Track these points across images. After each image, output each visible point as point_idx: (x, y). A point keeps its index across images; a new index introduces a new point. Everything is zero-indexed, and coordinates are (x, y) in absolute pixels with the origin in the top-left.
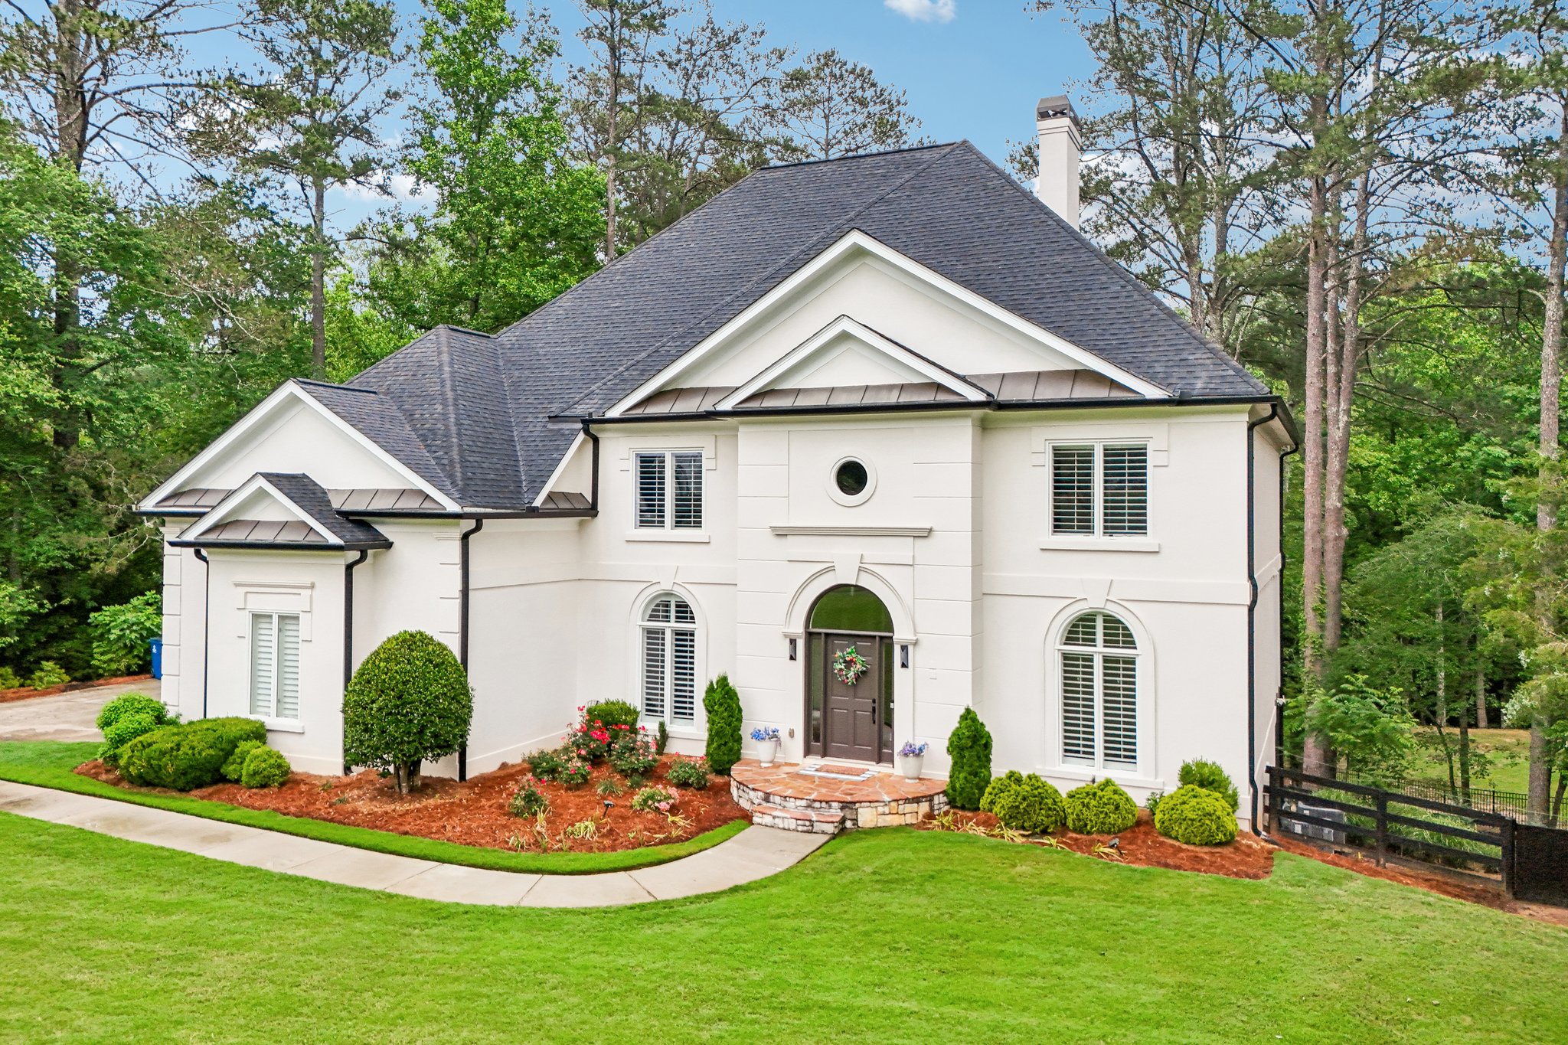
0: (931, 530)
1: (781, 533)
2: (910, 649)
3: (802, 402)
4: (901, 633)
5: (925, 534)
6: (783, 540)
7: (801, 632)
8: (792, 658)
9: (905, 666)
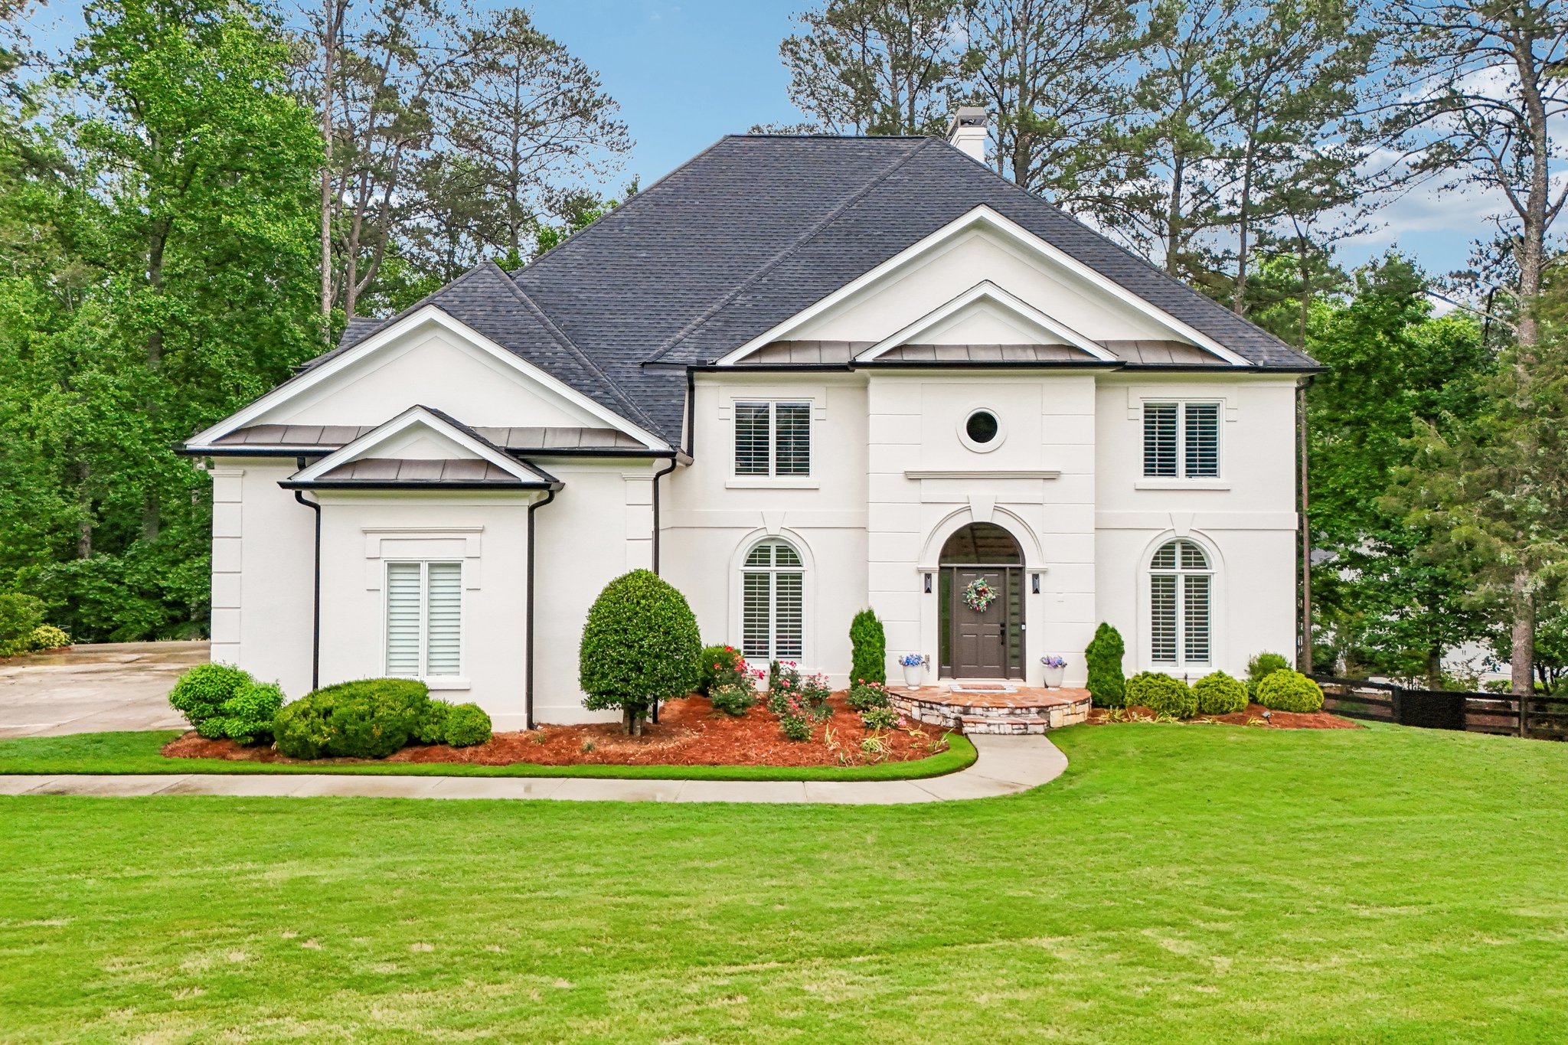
0: (1059, 473)
1: (914, 477)
2: (1041, 576)
3: (941, 357)
4: (1031, 563)
5: (1051, 477)
6: (916, 484)
7: (937, 566)
8: (928, 591)
9: (1036, 591)
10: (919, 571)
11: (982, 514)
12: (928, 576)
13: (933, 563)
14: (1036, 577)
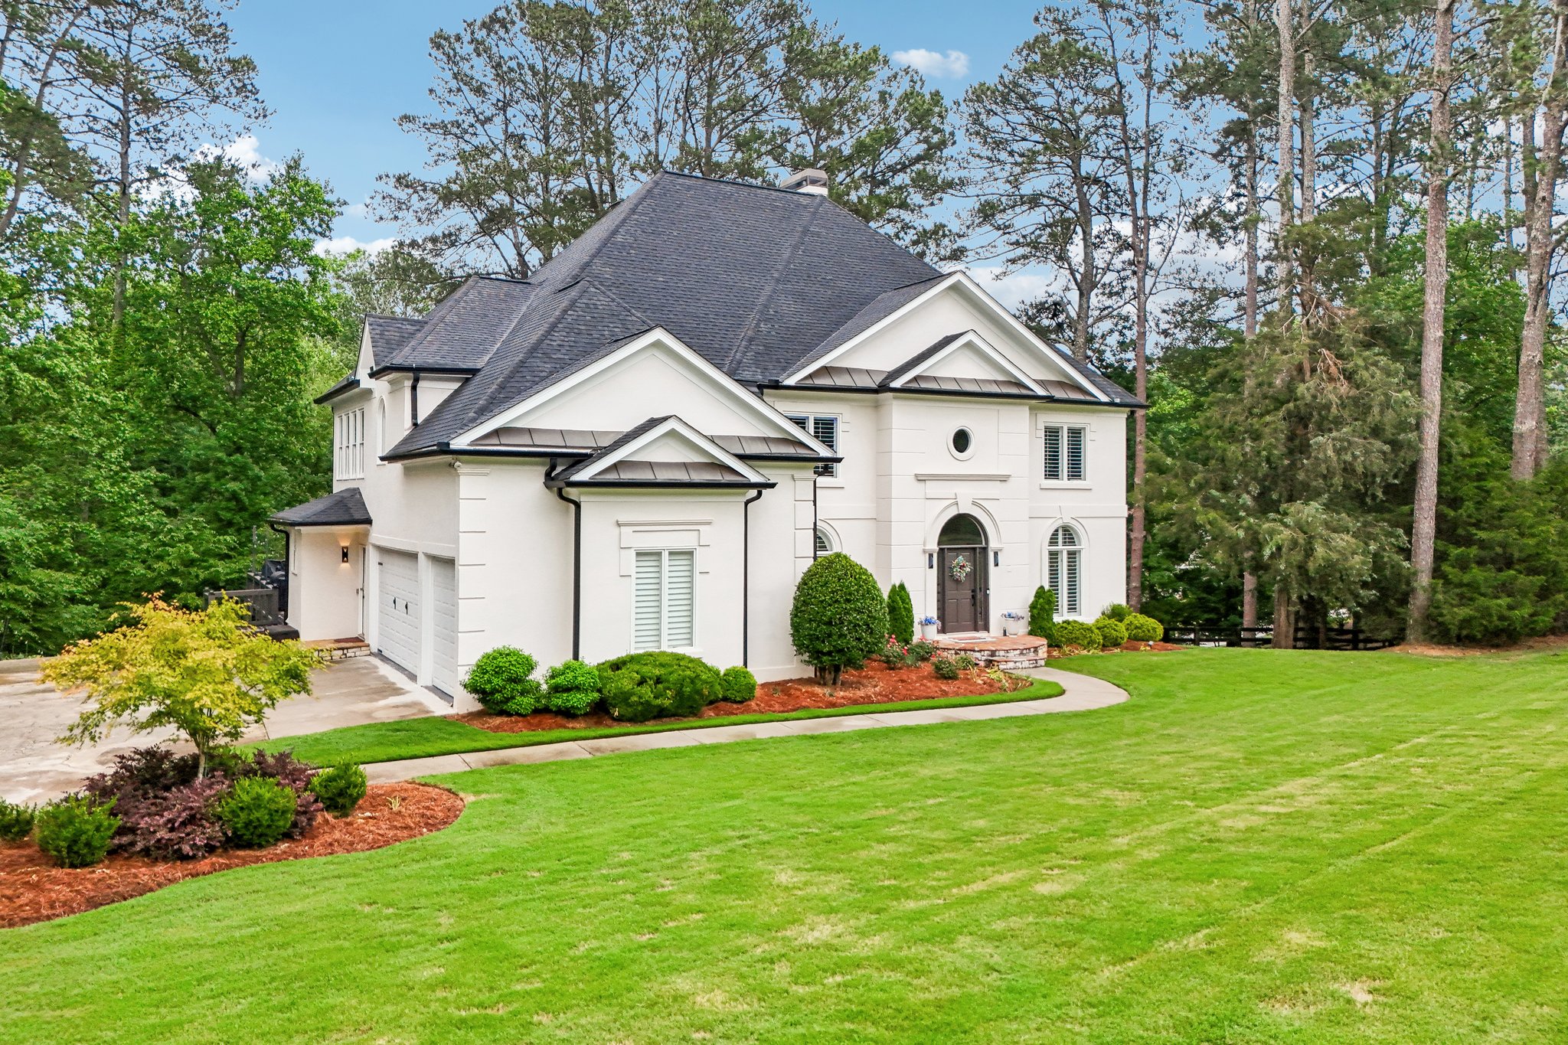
0: (1009, 476)
1: (921, 479)
2: (1000, 554)
4: (993, 544)
5: (1004, 479)
6: (922, 484)
7: (937, 549)
8: (931, 567)
9: (997, 565)
10: (924, 552)
11: (965, 508)
12: (931, 556)
13: (934, 547)
14: (996, 554)
